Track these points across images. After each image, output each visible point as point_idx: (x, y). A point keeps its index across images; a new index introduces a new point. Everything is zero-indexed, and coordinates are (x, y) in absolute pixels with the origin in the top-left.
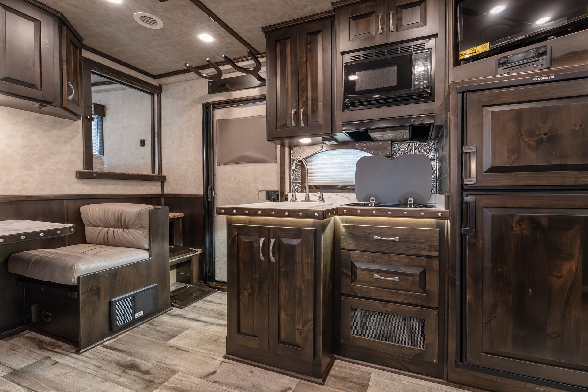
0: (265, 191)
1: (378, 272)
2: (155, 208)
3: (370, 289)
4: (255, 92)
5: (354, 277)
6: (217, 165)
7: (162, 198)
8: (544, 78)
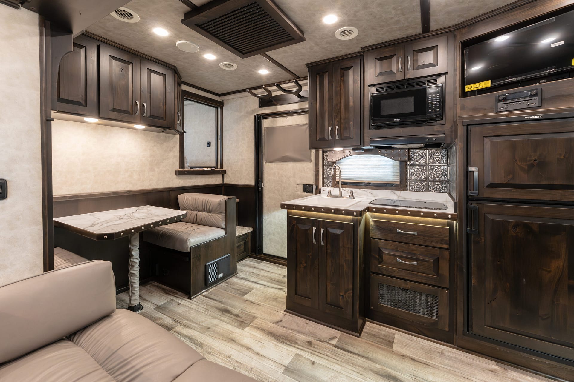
0: (302, 184)
1: (400, 257)
2: (229, 198)
3: (393, 270)
4: (295, 107)
5: (381, 260)
6: (265, 162)
7: (223, 187)
8: (534, 117)
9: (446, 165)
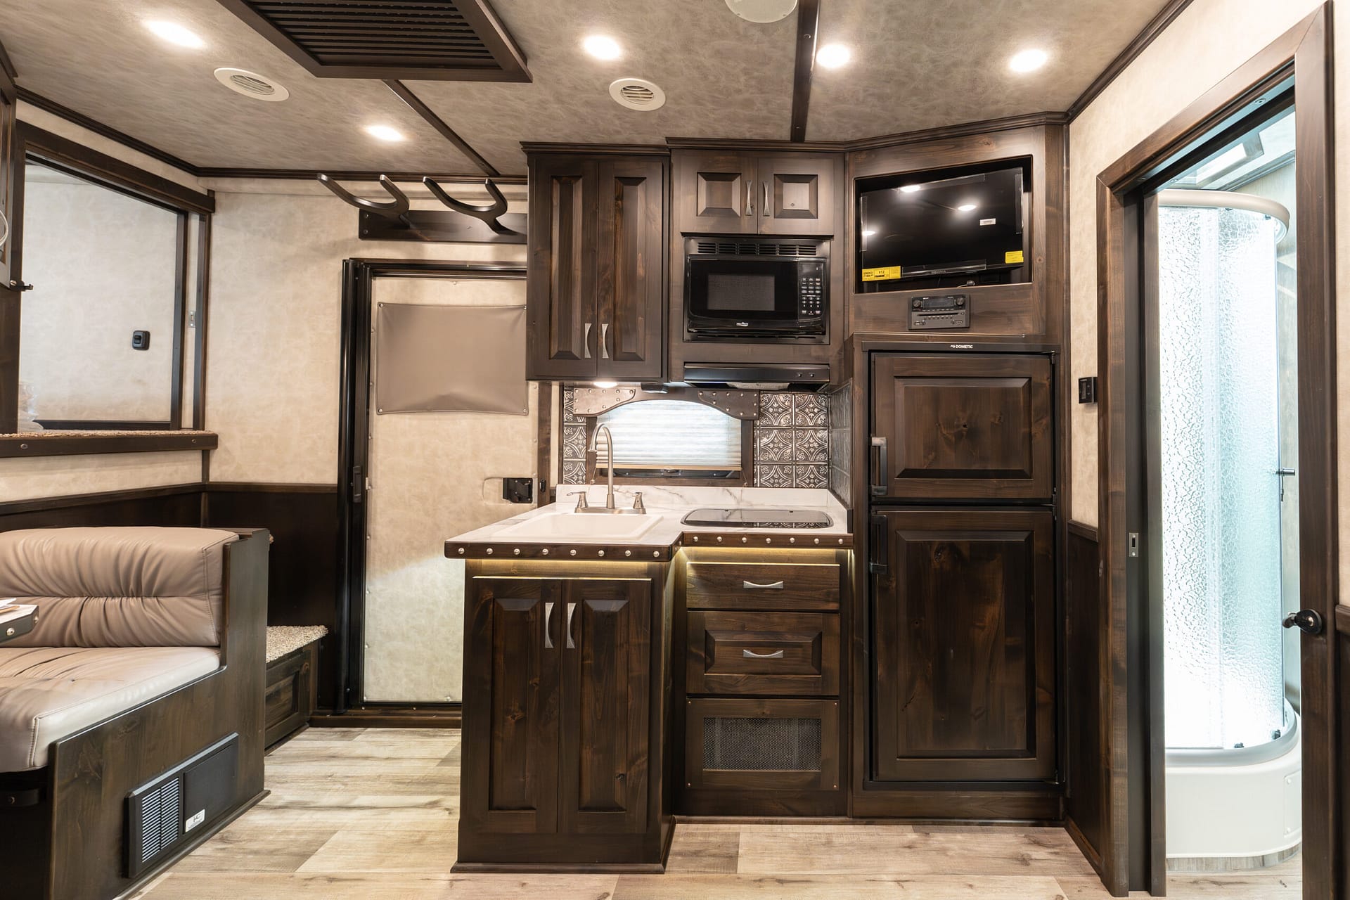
0: (500, 478)
1: (752, 646)
2: (241, 537)
3: (737, 678)
4: (483, 254)
5: (709, 660)
6: (375, 412)
7: (203, 495)
8: (962, 347)
9: (826, 430)
